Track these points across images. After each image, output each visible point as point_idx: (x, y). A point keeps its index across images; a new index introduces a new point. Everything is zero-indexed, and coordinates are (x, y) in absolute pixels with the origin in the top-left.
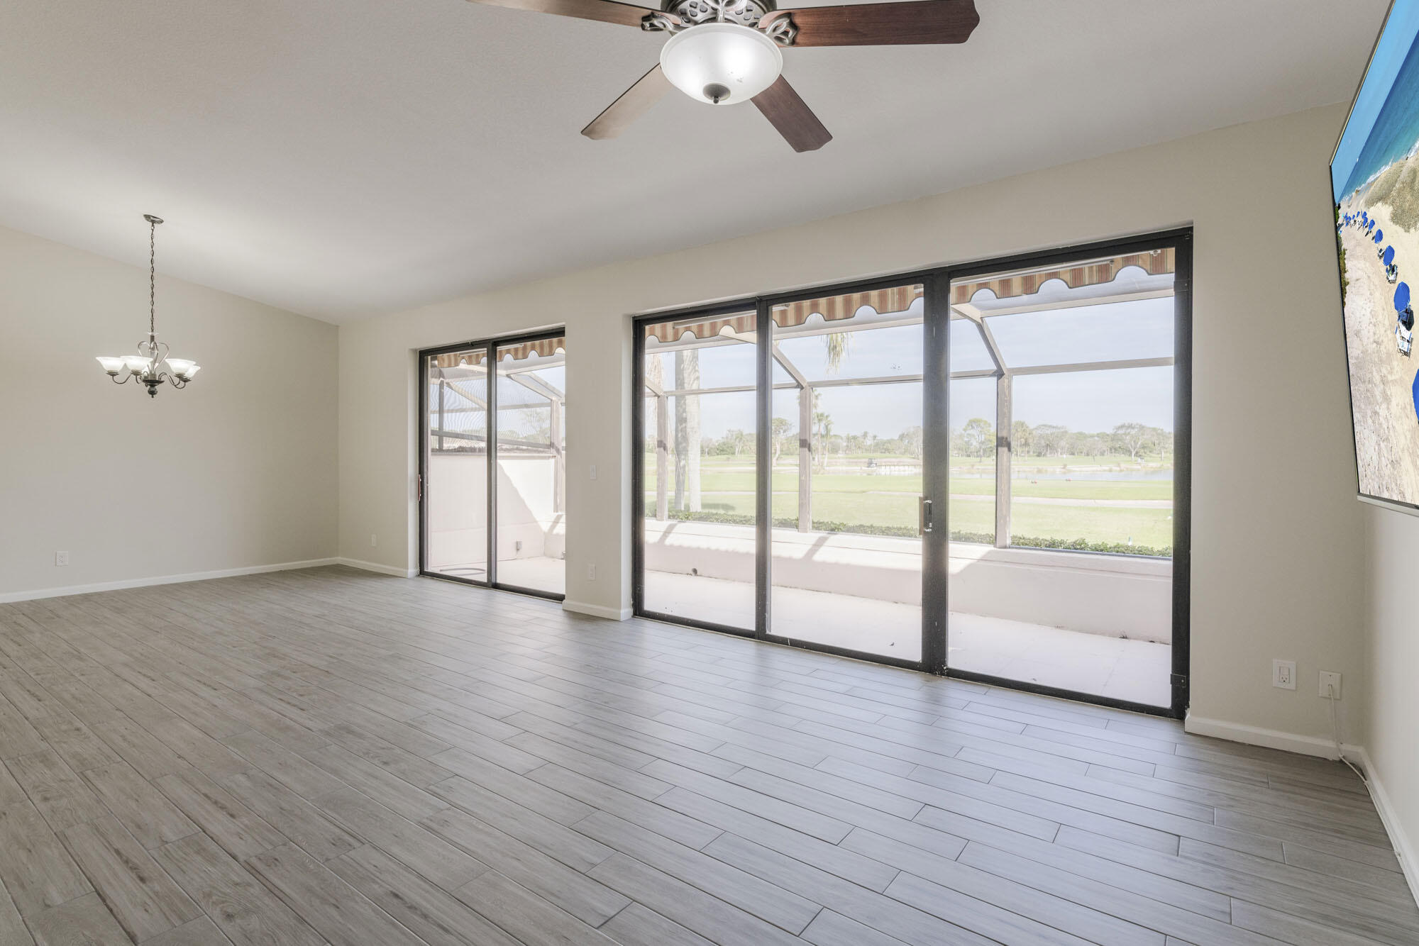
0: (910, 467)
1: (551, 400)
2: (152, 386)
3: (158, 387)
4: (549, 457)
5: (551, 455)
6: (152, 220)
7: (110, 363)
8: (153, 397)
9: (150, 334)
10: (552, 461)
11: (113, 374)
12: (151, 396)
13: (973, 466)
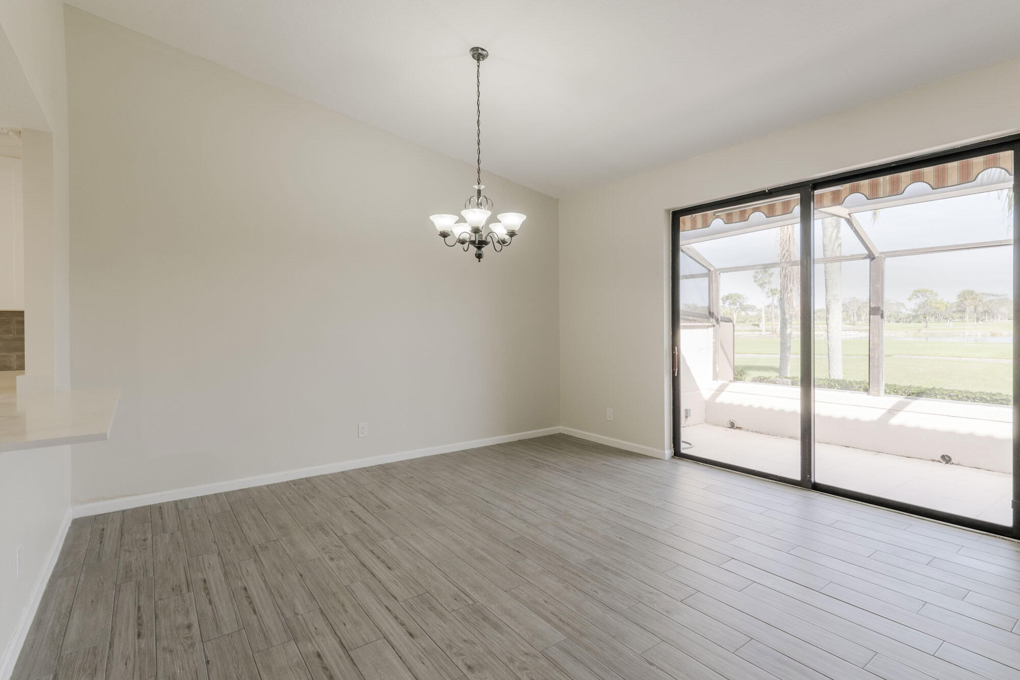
0: (856, 332)
1: (709, 270)
2: (479, 248)
3: (485, 250)
4: (708, 327)
5: (710, 324)
6: (478, 54)
7: (443, 221)
8: (479, 261)
9: (476, 187)
10: (711, 330)
11: (444, 235)
12: (478, 259)
13: (919, 331)
